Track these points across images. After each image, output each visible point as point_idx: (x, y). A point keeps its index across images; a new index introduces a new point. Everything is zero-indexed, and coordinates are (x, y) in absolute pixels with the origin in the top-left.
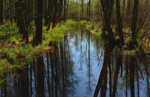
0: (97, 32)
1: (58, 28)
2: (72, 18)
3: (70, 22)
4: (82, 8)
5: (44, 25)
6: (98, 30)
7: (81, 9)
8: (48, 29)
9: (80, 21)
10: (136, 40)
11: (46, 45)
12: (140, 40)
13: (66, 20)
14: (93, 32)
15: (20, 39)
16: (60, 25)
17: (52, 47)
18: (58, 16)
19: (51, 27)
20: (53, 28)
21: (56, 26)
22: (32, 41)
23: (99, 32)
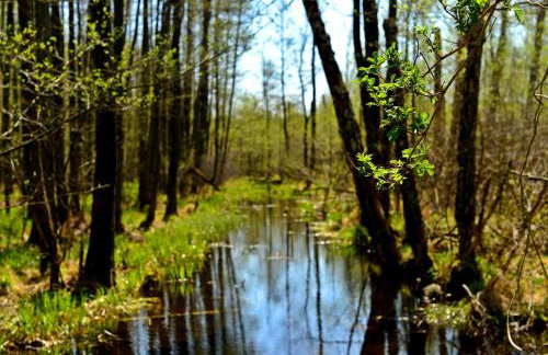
0: (336, 229)
1: (187, 217)
2: (248, 173)
3: (238, 188)
4: (286, 133)
5: (135, 207)
6: (340, 222)
7: (283, 136)
8: (146, 225)
9: (279, 183)
10: (476, 264)
11: (129, 291)
12: (491, 261)
13: (221, 182)
14: (322, 229)
15: (30, 272)
16: (197, 204)
17: (150, 299)
18: (191, 171)
19: (162, 216)
20: (166, 219)
21: (180, 211)
22: (73, 279)
23: (343, 229)
